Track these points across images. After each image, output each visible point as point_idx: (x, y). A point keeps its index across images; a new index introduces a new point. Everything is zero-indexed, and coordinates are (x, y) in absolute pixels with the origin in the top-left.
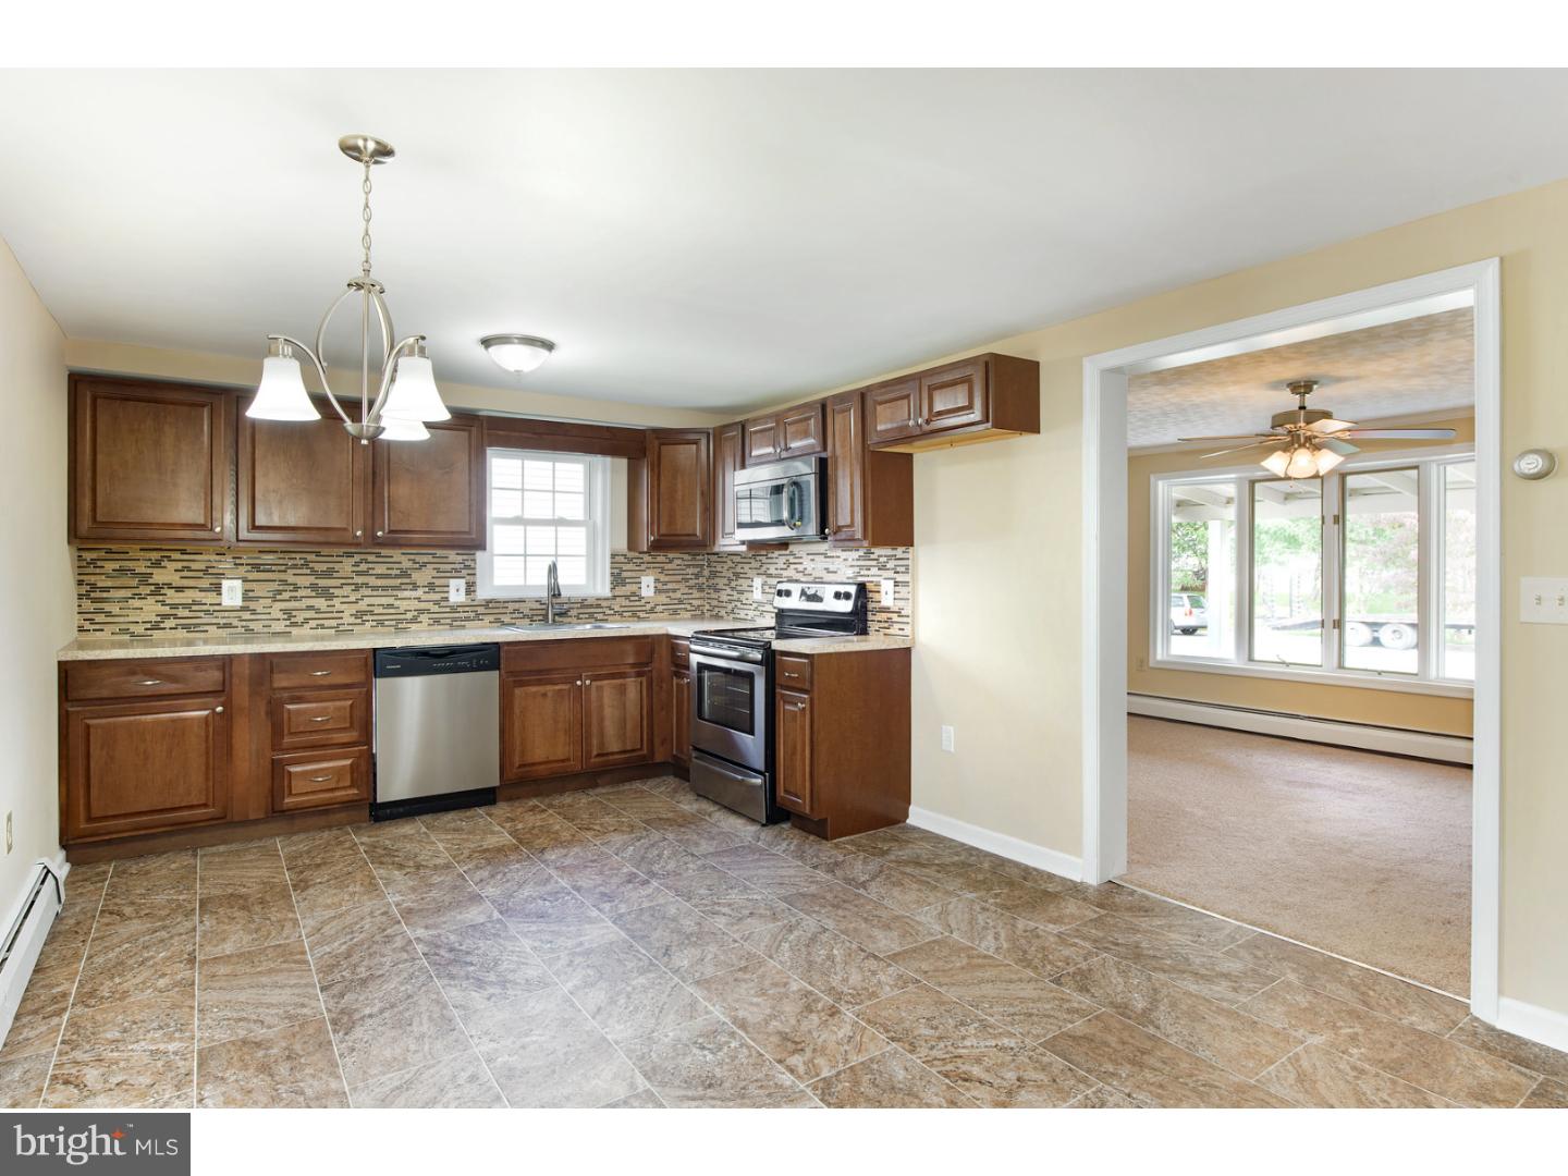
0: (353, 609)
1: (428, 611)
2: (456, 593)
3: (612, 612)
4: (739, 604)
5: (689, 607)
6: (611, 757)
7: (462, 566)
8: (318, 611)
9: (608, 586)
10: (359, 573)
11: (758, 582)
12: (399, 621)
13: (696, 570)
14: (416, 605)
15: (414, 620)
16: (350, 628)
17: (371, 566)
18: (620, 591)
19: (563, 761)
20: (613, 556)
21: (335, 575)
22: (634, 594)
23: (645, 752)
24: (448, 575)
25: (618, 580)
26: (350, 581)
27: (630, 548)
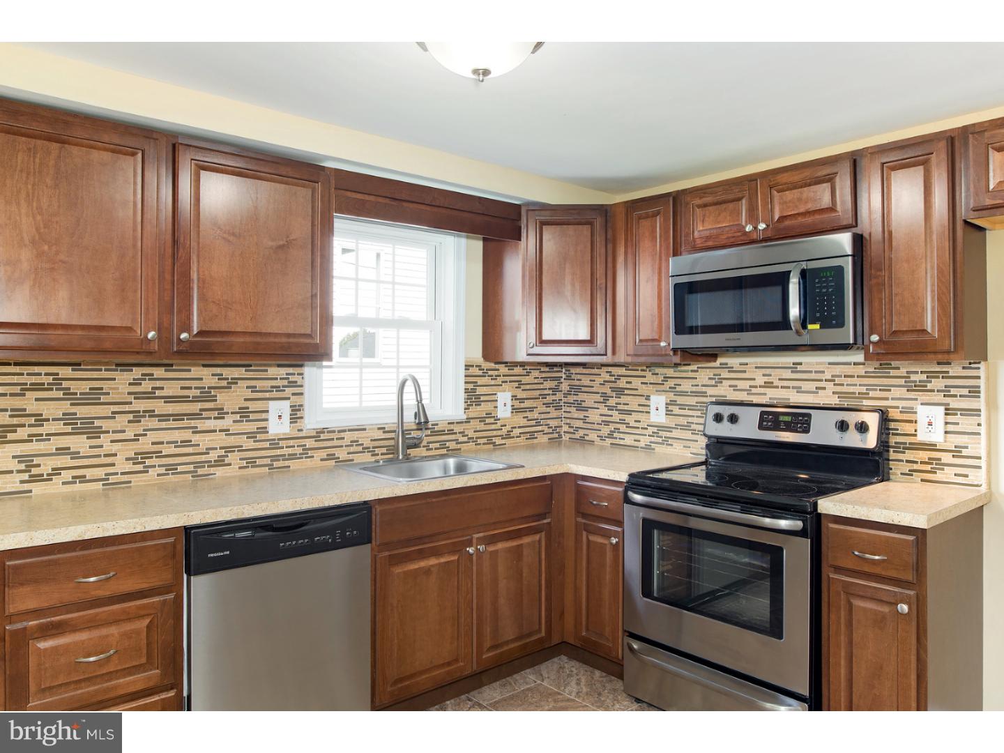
0: (130, 450)
1: (240, 448)
2: (278, 423)
3: (465, 439)
4: (623, 428)
5: (546, 430)
6: (506, 648)
7: (285, 383)
8: (75, 455)
9: (462, 405)
10: (139, 396)
11: (658, 401)
12: (199, 465)
13: (553, 384)
14: (220, 440)
15: (220, 462)
16: (126, 478)
17: (158, 384)
18: (476, 411)
19: (449, 664)
20: (468, 367)
21: (103, 399)
22: (489, 415)
23: (543, 634)
24: (267, 395)
25: (472, 398)
26: (127, 408)
27: (486, 356)
